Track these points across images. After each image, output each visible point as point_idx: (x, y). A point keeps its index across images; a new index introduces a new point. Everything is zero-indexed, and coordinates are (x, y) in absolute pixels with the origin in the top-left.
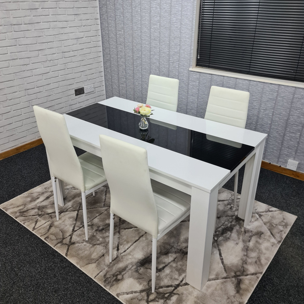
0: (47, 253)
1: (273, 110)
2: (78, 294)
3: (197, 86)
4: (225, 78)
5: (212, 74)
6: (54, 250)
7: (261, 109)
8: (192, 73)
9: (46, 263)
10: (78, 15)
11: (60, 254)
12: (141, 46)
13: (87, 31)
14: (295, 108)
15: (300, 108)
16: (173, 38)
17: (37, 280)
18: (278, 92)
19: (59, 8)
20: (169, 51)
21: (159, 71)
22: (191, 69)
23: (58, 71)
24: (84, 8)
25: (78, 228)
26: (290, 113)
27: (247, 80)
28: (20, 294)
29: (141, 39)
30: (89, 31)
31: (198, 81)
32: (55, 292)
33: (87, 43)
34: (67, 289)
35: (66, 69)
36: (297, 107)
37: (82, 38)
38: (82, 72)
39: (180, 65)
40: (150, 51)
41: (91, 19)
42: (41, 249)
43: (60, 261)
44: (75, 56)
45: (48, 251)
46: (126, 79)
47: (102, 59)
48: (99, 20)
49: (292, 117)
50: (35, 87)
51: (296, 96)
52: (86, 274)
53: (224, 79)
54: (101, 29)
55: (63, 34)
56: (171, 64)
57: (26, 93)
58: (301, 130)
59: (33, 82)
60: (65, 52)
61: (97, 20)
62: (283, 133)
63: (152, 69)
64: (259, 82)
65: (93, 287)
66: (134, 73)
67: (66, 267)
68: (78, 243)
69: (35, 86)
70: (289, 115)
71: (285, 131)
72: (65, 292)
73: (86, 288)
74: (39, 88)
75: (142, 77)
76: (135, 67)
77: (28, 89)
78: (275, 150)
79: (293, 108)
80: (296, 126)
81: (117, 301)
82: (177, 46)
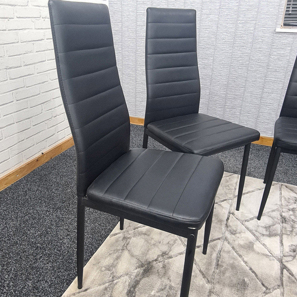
8: (280, 35)
20: (239, 5)
22: (278, 30)
39: (258, 25)
50: (22, 65)
57: (8, 76)
59: (19, 55)
69: (22, 63)
74: (28, 66)
77: (10, 68)
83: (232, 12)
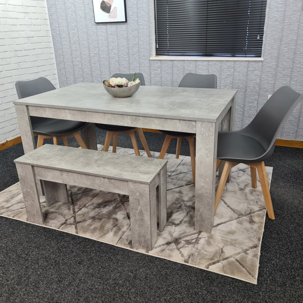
0: (53, 235)
1: (232, 85)
2: (105, 260)
3: (159, 74)
4: (186, 62)
5: (172, 60)
6: (60, 231)
7: (222, 86)
8: (153, 62)
9: (56, 243)
10: (27, 14)
11: (69, 233)
12: (98, 43)
13: (37, 31)
14: (251, 80)
15: (254, 79)
16: (131, 31)
17: (53, 259)
18: (234, 67)
19: (9, 5)
20: (128, 44)
21: (119, 65)
22: (151, 58)
23: (11, 71)
24: (33, 7)
25: (79, 209)
26: (246, 85)
27: (206, 61)
28: (39, 275)
29: (97, 36)
30: (40, 31)
31: (160, 69)
32: (79, 263)
33: (38, 43)
34: (91, 259)
35: (20, 69)
36: (251, 79)
37: (33, 37)
38: (36, 73)
39: (141, 55)
40: (108, 47)
41: (40, 19)
42: (45, 233)
43: (72, 239)
44: (28, 55)
45: (53, 234)
46: (83, 78)
47: (54, 61)
48: (49, 21)
49: (249, 88)
51: (250, 69)
52: (105, 243)
53: (184, 63)
54: (51, 30)
55: (13, 31)
56: (131, 56)
58: (257, 99)
60: (17, 51)
61: (46, 20)
62: (242, 104)
63: (111, 64)
64: (217, 61)
65: (118, 251)
66: (91, 70)
67: (81, 242)
68: (84, 221)
70: (246, 87)
71: (245, 102)
72: (89, 261)
73: (111, 253)
75: (101, 74)
76: (93, 65)
78: (238, 121)
79: (248, 80)
80: (253, 96)
81: (148, 256)
82: (136, 38)
83: (125, 48)
